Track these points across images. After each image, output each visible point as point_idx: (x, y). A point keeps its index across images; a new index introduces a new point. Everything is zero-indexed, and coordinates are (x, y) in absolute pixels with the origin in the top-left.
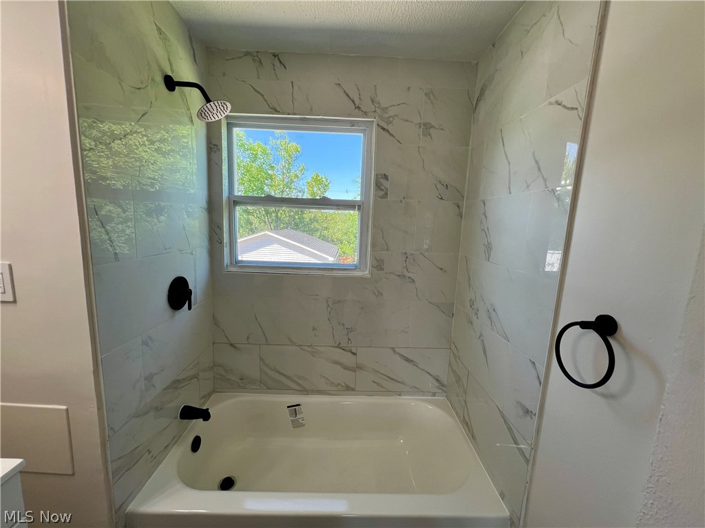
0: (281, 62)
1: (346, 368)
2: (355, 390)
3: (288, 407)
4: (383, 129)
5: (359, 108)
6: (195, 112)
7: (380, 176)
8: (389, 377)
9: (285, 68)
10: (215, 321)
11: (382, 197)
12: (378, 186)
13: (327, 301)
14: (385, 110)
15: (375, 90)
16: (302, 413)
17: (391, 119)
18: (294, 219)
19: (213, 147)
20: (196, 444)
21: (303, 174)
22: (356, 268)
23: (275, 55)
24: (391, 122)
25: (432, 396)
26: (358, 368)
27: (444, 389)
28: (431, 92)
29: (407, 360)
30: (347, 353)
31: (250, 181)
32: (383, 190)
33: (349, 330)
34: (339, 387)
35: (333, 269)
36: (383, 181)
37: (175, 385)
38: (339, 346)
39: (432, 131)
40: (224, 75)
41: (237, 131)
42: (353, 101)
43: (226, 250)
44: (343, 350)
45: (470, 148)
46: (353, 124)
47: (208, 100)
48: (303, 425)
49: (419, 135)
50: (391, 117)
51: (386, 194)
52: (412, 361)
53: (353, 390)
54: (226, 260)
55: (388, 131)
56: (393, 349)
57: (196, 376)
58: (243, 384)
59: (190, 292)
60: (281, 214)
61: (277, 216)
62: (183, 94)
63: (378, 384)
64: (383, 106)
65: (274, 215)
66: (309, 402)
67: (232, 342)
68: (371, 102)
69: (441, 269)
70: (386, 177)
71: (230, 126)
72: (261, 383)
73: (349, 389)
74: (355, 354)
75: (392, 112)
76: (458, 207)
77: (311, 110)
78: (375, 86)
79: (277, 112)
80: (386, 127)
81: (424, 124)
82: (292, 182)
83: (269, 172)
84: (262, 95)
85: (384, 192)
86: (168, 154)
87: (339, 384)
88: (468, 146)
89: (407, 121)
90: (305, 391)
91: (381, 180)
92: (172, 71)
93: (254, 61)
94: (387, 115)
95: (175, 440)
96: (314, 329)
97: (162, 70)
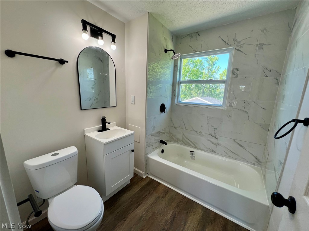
0: (199, 34)
1: (213, 143)
2: (215, 153)
3: (190, 151)
4: (238, 50)
5: (227, 44)
6: (171, 57)
7: (234, 69)
8: (231, 151)
9: (200, 36)
10: (171, 120)
11: (235, 78)
12: (233, 73)
13: (208, 117)
14: (239, 42)
15: (236, 35)
16: (194, 155)
17: (242, 45)
18: (211, 92)
19: (175, 66)
20: (163, 151)
21: (219, 70)
22: (221, 106)
23: (197, 33)
24: (242, 47)
25: (253, 165)
26: (218, 144)
27: (260, 163)
28: (265, 29)
29: (241, 146)
30: (213, 138)
31: (193, 76)
32: (235, 75)
33: (216, 129)
34: (209, 150)
35: (211, 106)
36: (236, 71)
37: (159, 133)
38: (211, 134)
39: (264, 46)
40: (181, 43)
41: (183, 60)
42: (225, 42)
43: (176, 98)
44: (212, 136)
45: (287, 51)
46: (225, 50)
47: (175, 54)
48: (195, 159)
49: (256, 49)
50: (242, 44)
51: (237, 76)
52: (243, 147)
53: (215, 152)
54: (176, 101)
55: (240, 51)
56: (234, 140)
57: (164, 133)
58: (177, 141)
59: (165, 108)
60: (205, 90)
61: (203, 91)
62: (169, 53)
63: (226, 153)
64: (238, 41)
65: (202, 90)
66: (198, 152)
67: (175, 126)
68: (233, 40)
69: (263, 108)
70: (237, 69)
71: (181, 59)
72: (182, 141)
73: (213, 151)
74: (217, 139)
75: (242, 43)
76: (277, 79)
77: (208, 49)
78: (236, 34)
79: (196, 51)
80: (239, 49)
81: (259, 44)
82: (212, 75)
83: (202, 71)
84: (192, 47)
85: (236, 76)
86: (164, 68)
87: (209, 149)
88: (286, 50)
89: (250, 44)
90: (196, 148)
91: (235, 71)
92: (167, 47)
93: (190, 36)
94: (240, 44)
95: (158, 147)
96: (202, 127)
97: (164, 48)
